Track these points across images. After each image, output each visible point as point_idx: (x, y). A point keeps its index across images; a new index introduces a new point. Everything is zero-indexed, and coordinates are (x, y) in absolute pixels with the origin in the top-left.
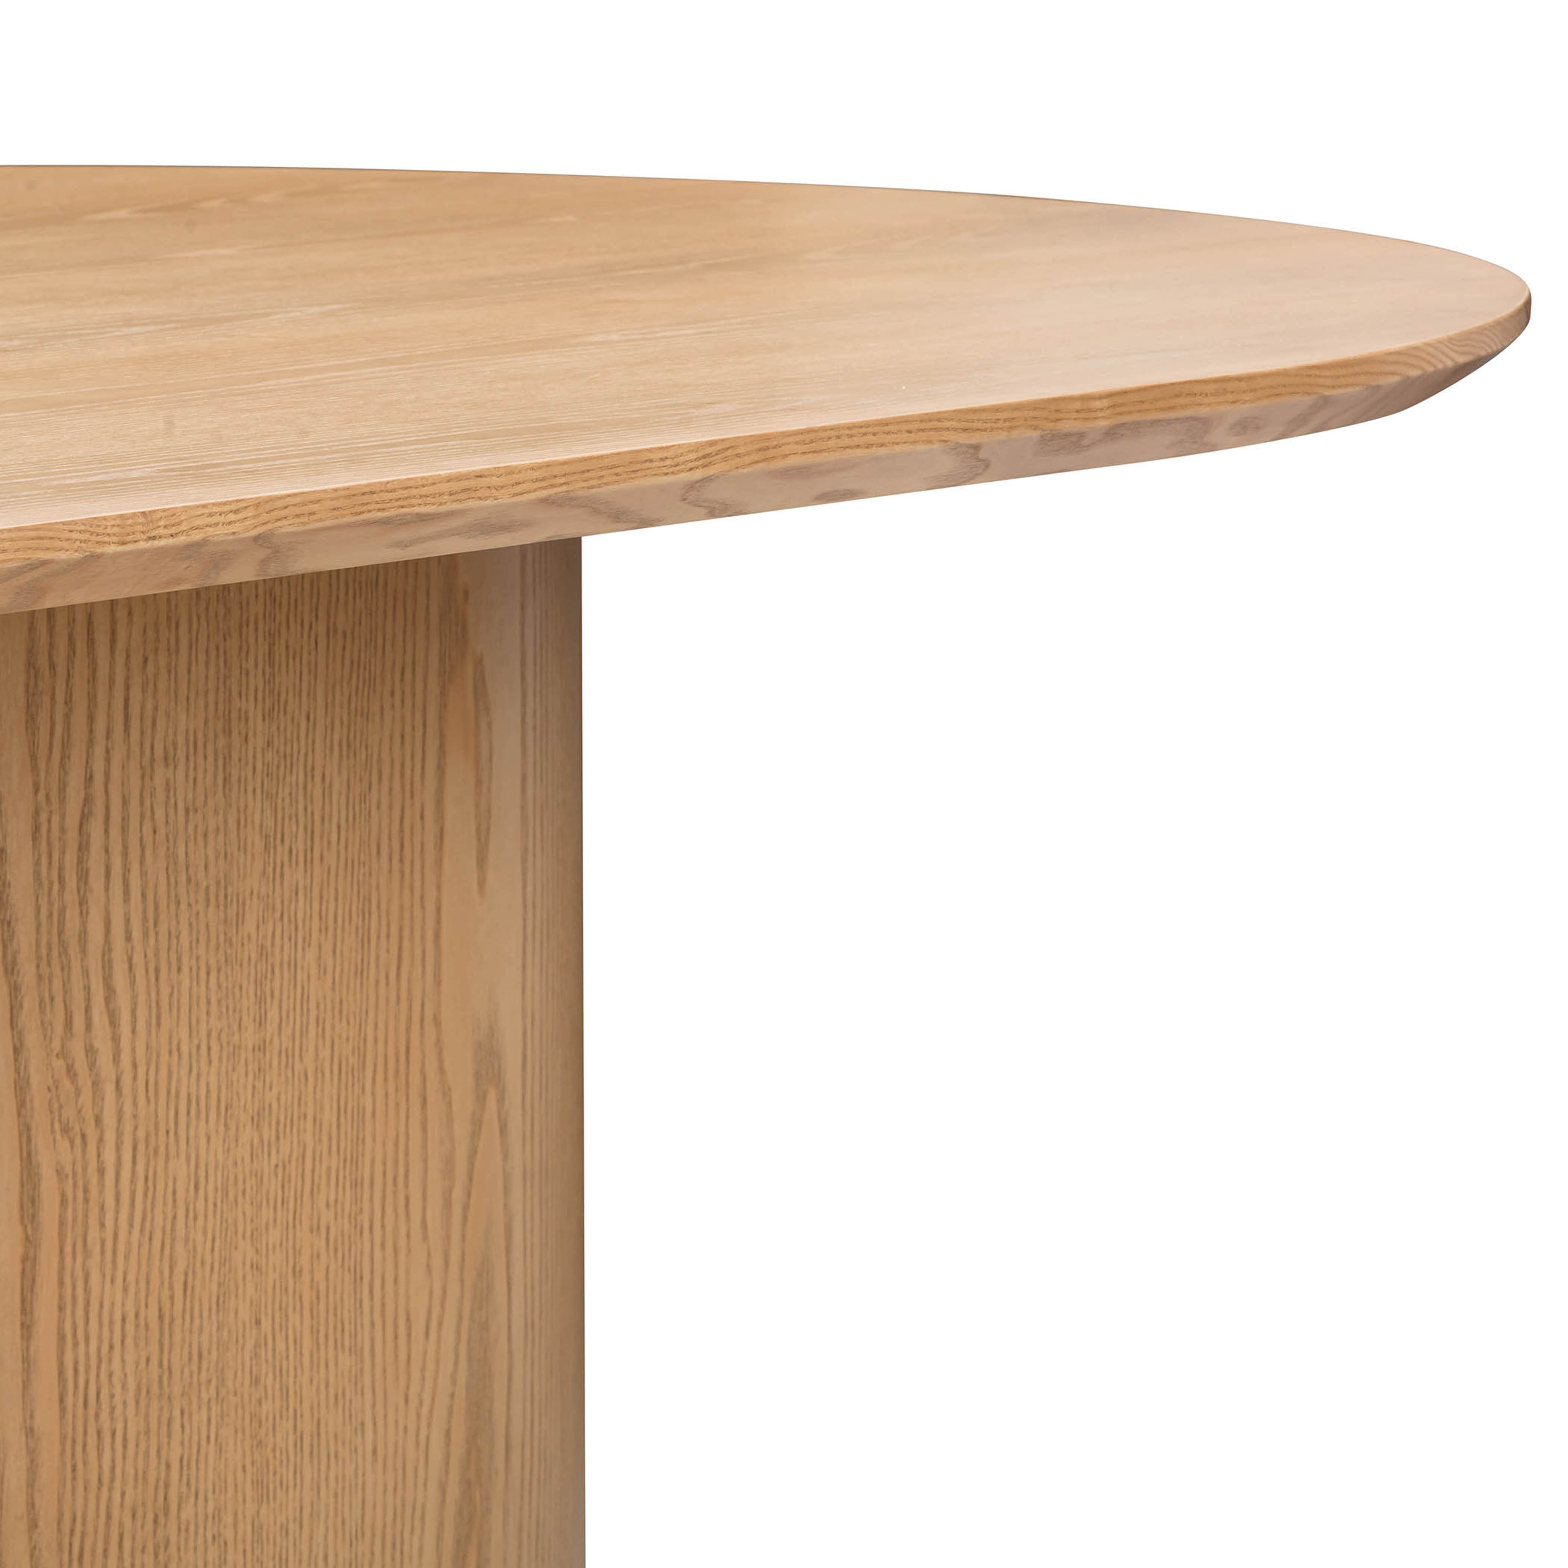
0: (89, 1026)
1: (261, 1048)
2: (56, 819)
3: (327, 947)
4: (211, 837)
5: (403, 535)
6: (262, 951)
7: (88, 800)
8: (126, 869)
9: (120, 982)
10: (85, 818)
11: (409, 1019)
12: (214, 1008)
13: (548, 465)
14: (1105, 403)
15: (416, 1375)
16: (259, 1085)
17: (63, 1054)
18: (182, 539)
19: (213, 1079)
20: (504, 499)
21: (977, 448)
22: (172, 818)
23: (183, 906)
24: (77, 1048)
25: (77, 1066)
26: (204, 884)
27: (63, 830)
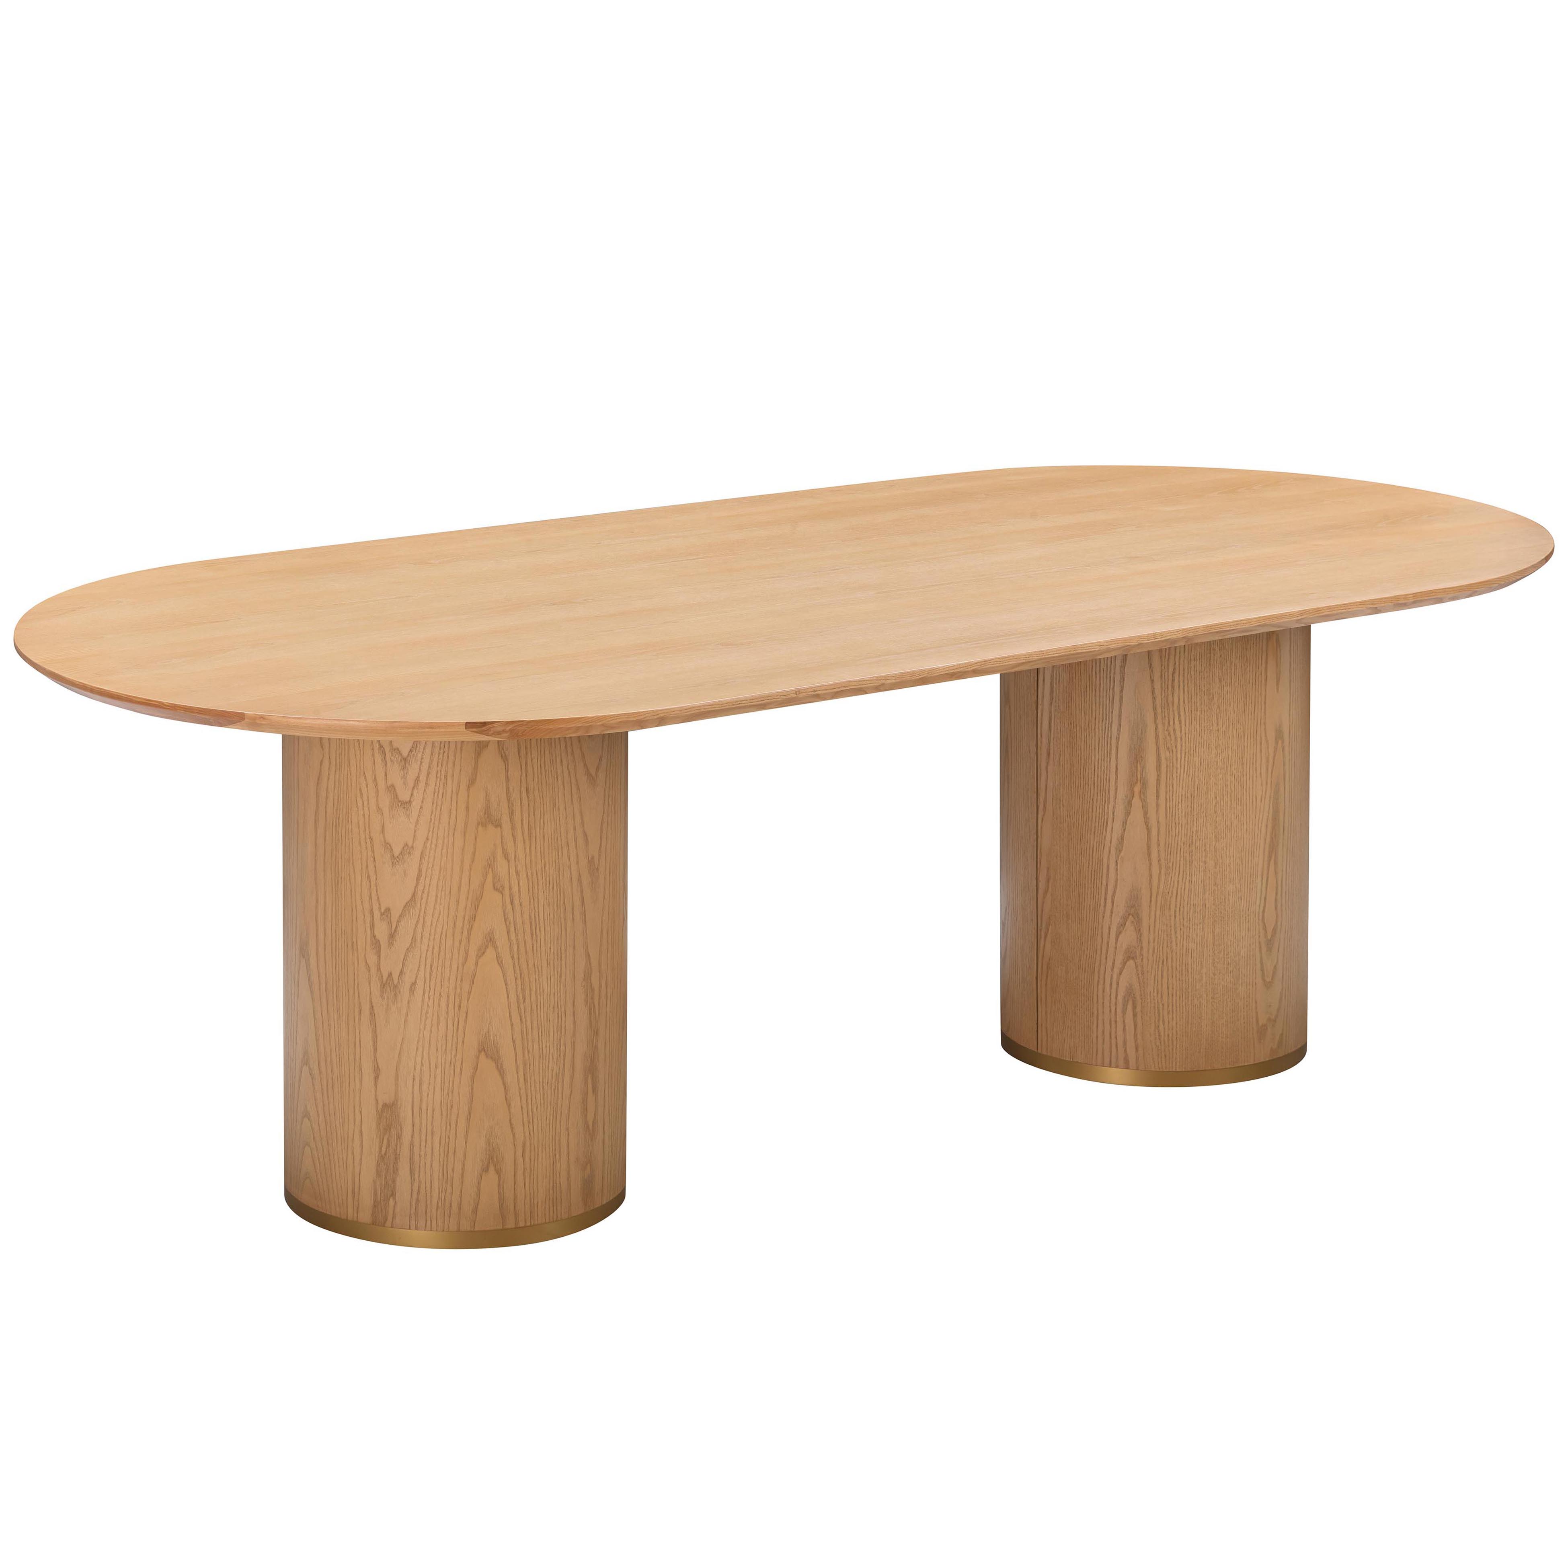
0: (1174, 723)
1: (1218, 730)
2: (1166, 673)
3: (1235, 706)
4: (1205, 679)
5: (1222, 634)
6: (1218, 707)
7: (1174, 669)
8: (1184, 686)
9: (1182, 713)
10: (1173, 673)
11: (1257, 724)
12: (1206, 721)
13: (1259, 617)
14: (1412, 596)
15: (1258, 812)
16: (1217, 739)
17: (1167, 730)
18: (1163, 639)
19: (1205, 739)
20: (1247, 626)
21: (1376, 608)
22: (1196, 674)
23: (1198, 695)
24: (1171, 729)
25: (1171, 734)
26: (1203, 690)
27: (1168, 676)
